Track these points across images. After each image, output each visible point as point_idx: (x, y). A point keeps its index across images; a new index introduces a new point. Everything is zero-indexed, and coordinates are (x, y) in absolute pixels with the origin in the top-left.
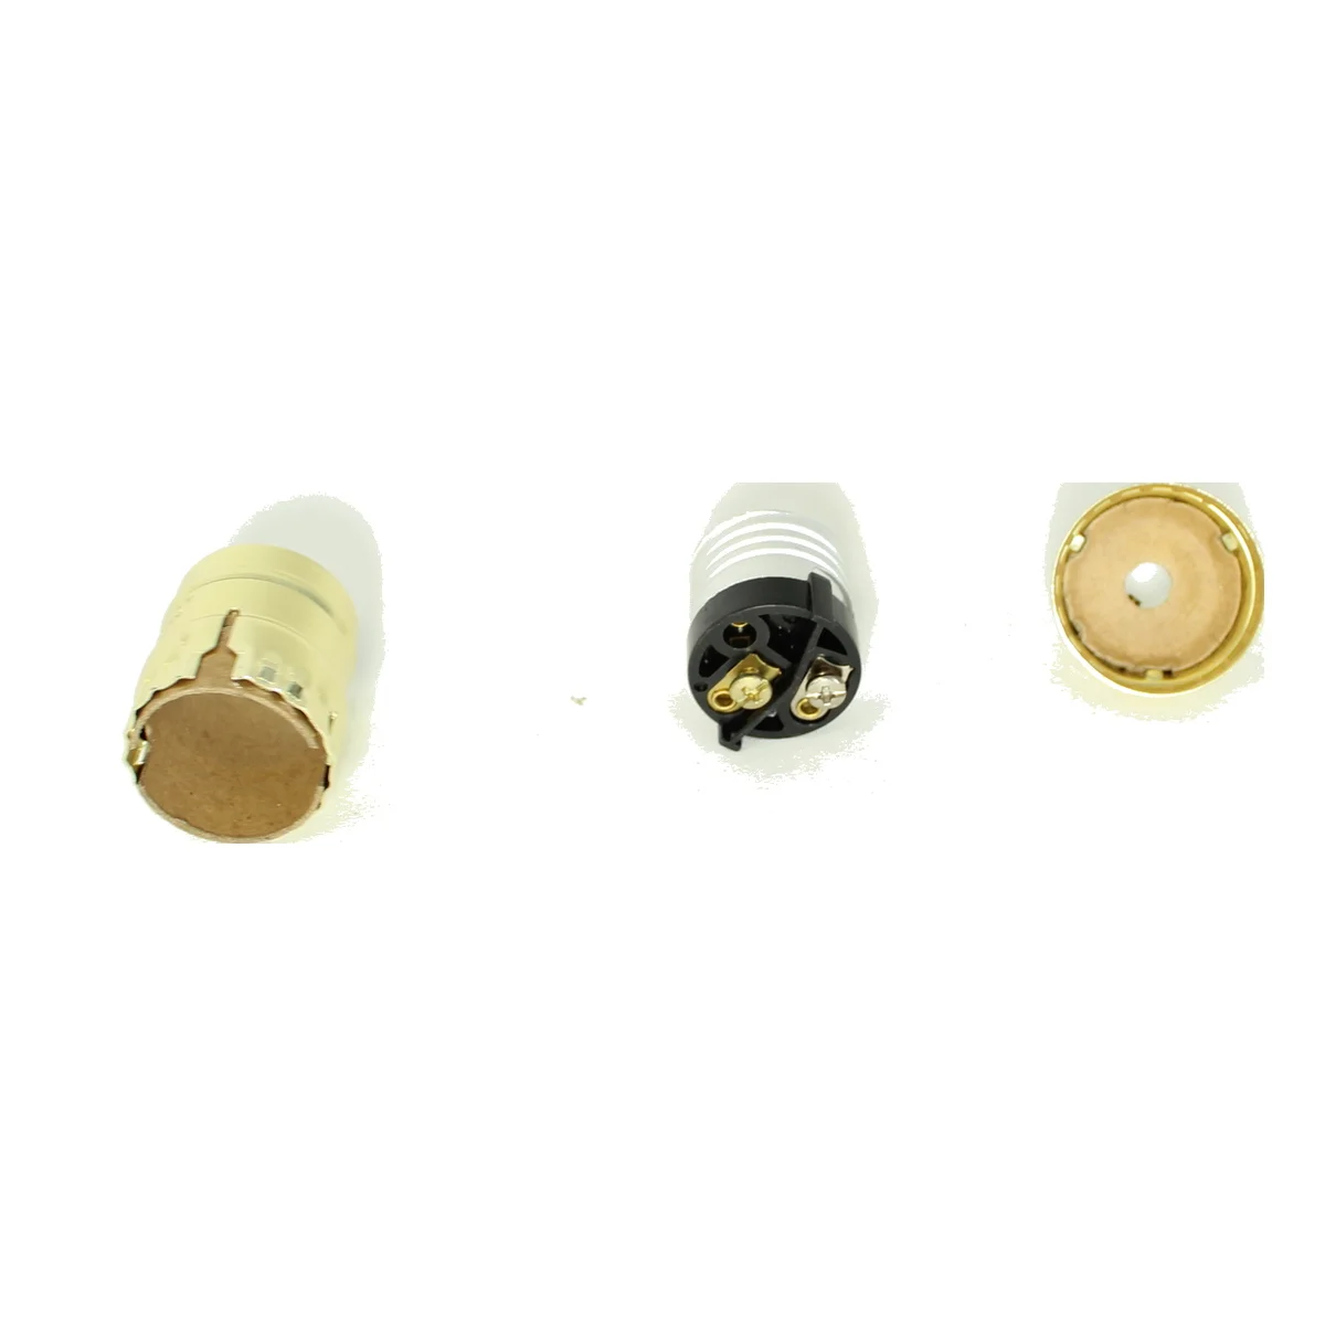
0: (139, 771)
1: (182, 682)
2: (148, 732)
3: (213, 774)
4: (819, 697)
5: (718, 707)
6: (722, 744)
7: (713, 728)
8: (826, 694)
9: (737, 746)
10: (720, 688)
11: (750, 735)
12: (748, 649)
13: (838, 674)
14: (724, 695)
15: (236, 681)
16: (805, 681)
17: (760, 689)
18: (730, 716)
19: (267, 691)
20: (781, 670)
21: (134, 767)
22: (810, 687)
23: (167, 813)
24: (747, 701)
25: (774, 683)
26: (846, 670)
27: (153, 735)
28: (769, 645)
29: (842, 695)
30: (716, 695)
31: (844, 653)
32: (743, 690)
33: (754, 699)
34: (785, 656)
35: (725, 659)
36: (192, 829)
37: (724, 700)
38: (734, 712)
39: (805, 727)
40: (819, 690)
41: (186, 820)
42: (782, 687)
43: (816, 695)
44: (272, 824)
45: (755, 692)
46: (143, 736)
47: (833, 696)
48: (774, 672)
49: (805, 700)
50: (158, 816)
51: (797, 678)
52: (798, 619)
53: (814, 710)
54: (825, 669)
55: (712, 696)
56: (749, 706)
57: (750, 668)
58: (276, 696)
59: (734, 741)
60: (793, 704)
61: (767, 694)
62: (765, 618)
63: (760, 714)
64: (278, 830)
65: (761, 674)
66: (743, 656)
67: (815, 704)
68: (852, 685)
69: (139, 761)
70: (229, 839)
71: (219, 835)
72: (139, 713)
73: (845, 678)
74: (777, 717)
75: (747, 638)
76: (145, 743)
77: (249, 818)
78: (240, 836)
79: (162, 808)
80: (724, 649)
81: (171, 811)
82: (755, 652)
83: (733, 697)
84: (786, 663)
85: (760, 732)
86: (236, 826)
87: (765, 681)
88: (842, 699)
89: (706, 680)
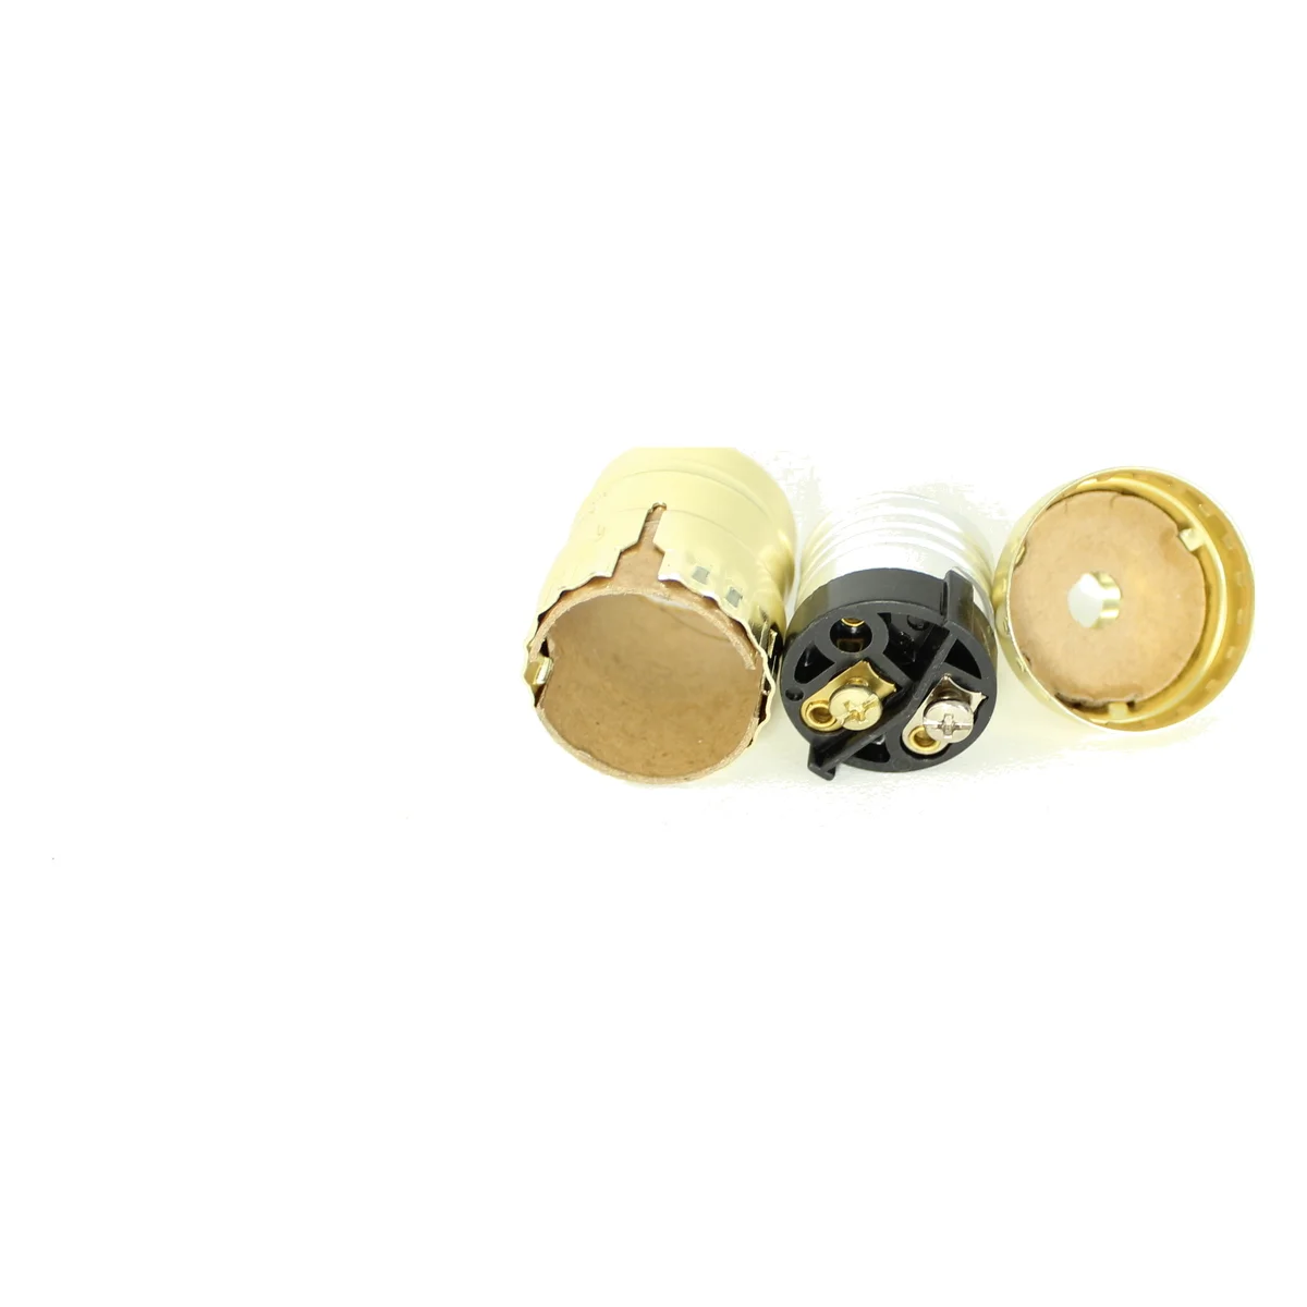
0: (538, 692)
1: (596, 581)
2: (551, 647)
3: (624, 703)
4: (939, 727)
5: (811, 722)
6: (811, 769)
7: (804, 747)
8: (949, 723)
9: (830, 774)
10: (817, 699)
11: (847, 763)
12: (857, 655)
13: (968, 701)
14: (824, 709)
15: (663, 581)
16: (924, 705)
17: (867, 706)
18: (827, 735)
19: (700, 596)
20: (897, 686)
21: (533, 687)
22: (930, 713)
23: (569, 742)
24: (846, 719)
25: (884, 701)
26: (977, 698)
27: (556, 650)
28: (884, 653)
29: (967, 728)
30: (812, 708)
31: (977, 674)
32: (846, 704)
33: (858, 718)
34: (904, 669)
35: (829, 663)
36: (595, 763)
37: (821, 714)
38: (832, 732)
39: (919, 762)
40: (938, 719)
41: (590, 753)
42: (894, 707)
43: (936, 723)
44: (692, 763)
45: (860, 709)
46: (544, 651)
47: (957, 728)
48: (887, 688)
49: (922, 729)
50: (558, 746)
51: (915, 698)
52: (927, 625)
53: (931, 741)
54: (950, 693)
55: (807, 707)
56: (852, 726)
57: (857, 680)
58: (711, 602)
59: (828, 766)
60: (906, 732)
61: (874, 714)
62: (886, 617)
63: (862, 738)
64: (700, 769)
65: (872, 688)
66: (852, 663)
67: (932, 734)
68: (981, 717)
69: (540, 681)
70: (641, 778)
71: (628, 772)
72: (542, 618)
73: (974, 706)
74: (884, 744)
75: (859, 641)
76: (546, 659)
77: (665, 755)
78: (653, 775)
79: (563, 737)
80: (830, 650)
81: (575, 742)
82: (867, 659)
83: (832, 713)
84: (903, 678)
85: (858, 760)
86: (648, 763)
87: (875, 698)
88: (967, 733)
89: (803, 687)
